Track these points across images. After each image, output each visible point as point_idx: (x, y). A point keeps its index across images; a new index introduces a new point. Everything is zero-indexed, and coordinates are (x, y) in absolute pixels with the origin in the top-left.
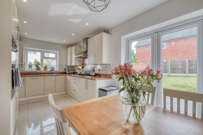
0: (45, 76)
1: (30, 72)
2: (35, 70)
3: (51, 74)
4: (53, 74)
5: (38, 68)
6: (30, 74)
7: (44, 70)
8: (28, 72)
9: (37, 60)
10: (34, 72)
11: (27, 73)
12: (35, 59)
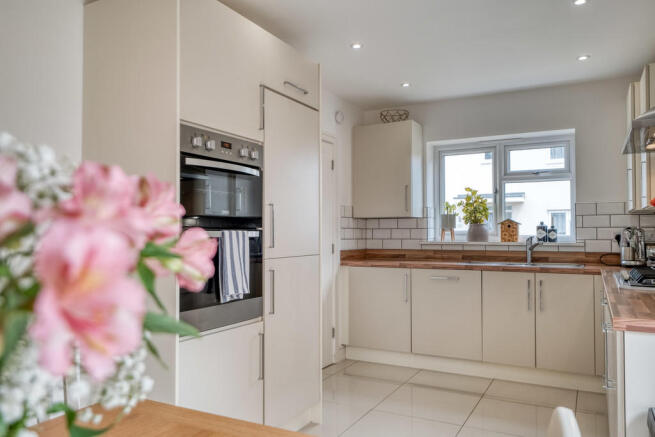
0: (483, 269)
1: (444, 248)
2: (464, 239)
3: (534, 260)
4: (545, 260)
5: (477, 232)
6: (443, 259)
7: (503, 239)
8: (439, 248)
9: (474, 192)
10: (460, 248)
11: (435, 251)
12: (468, 189)
